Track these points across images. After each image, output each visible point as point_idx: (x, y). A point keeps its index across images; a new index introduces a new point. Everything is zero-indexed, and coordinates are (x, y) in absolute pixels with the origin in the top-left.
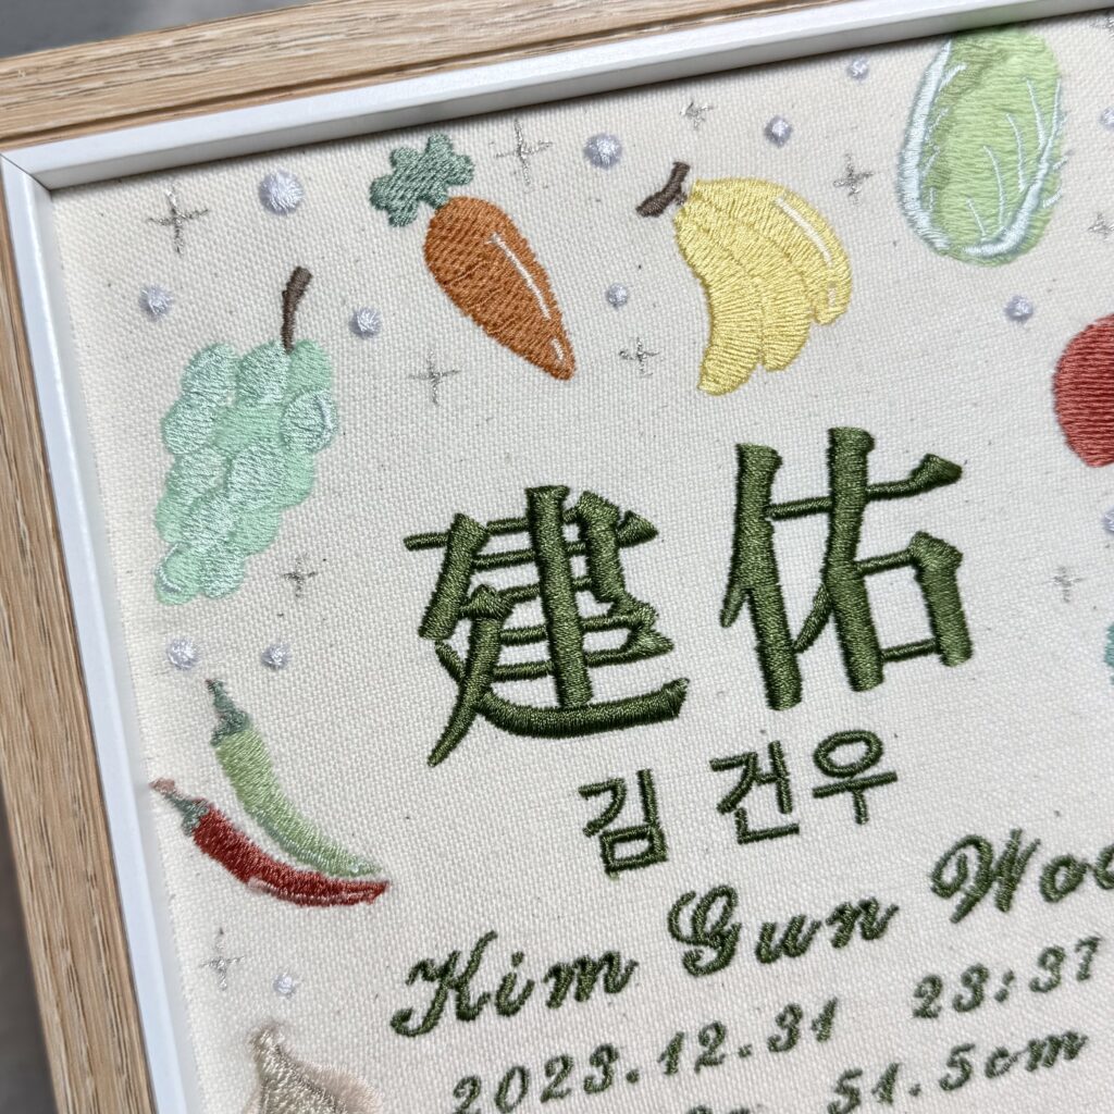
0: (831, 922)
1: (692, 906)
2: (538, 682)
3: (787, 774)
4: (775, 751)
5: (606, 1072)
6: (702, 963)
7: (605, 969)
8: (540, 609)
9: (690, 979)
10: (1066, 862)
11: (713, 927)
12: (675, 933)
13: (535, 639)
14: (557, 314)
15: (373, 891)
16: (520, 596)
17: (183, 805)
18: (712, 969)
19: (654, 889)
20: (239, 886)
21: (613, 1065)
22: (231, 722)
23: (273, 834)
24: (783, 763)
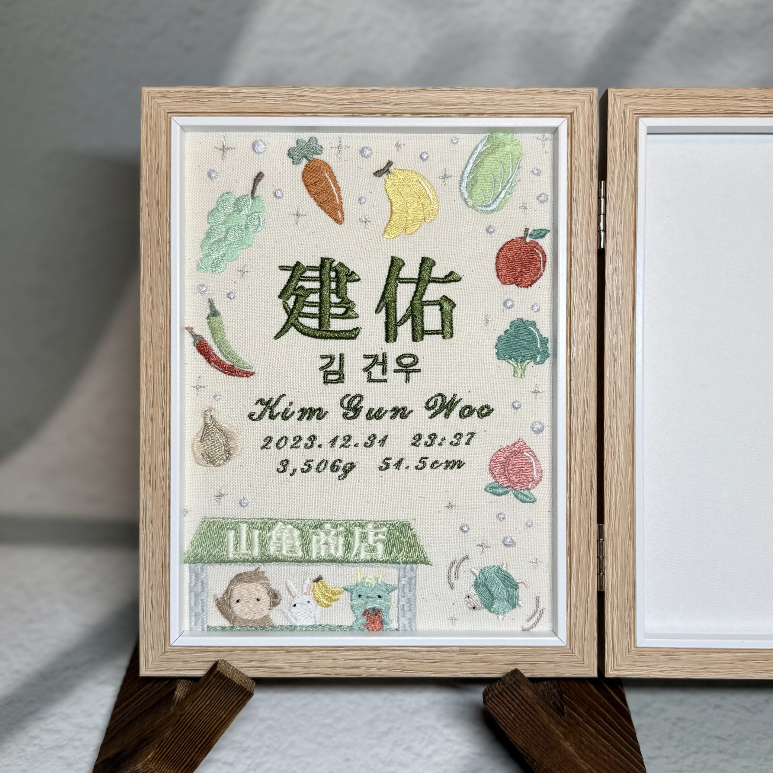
0: (391, 411)
1: (349, 398)
2: (313, 320)
3: (387, 363)
4: (384, 355)
5: (312, 443)
6: (348, 416)
7: (318, 412)
8: (318, 297)
9: (344, 420)
10: (469, 407)
11: (354, 406)
12: (342, 405)
13: (315, 306)
14: (341, 203)
15: (249, 374)
16: (312, 291)
17: (195, 336)
18: (351, 418)
19: (339, 390)
20: (208, 364)
21: (314, 441)
22: (214, 313)
23: (221, 351)
24: (386, 360)
